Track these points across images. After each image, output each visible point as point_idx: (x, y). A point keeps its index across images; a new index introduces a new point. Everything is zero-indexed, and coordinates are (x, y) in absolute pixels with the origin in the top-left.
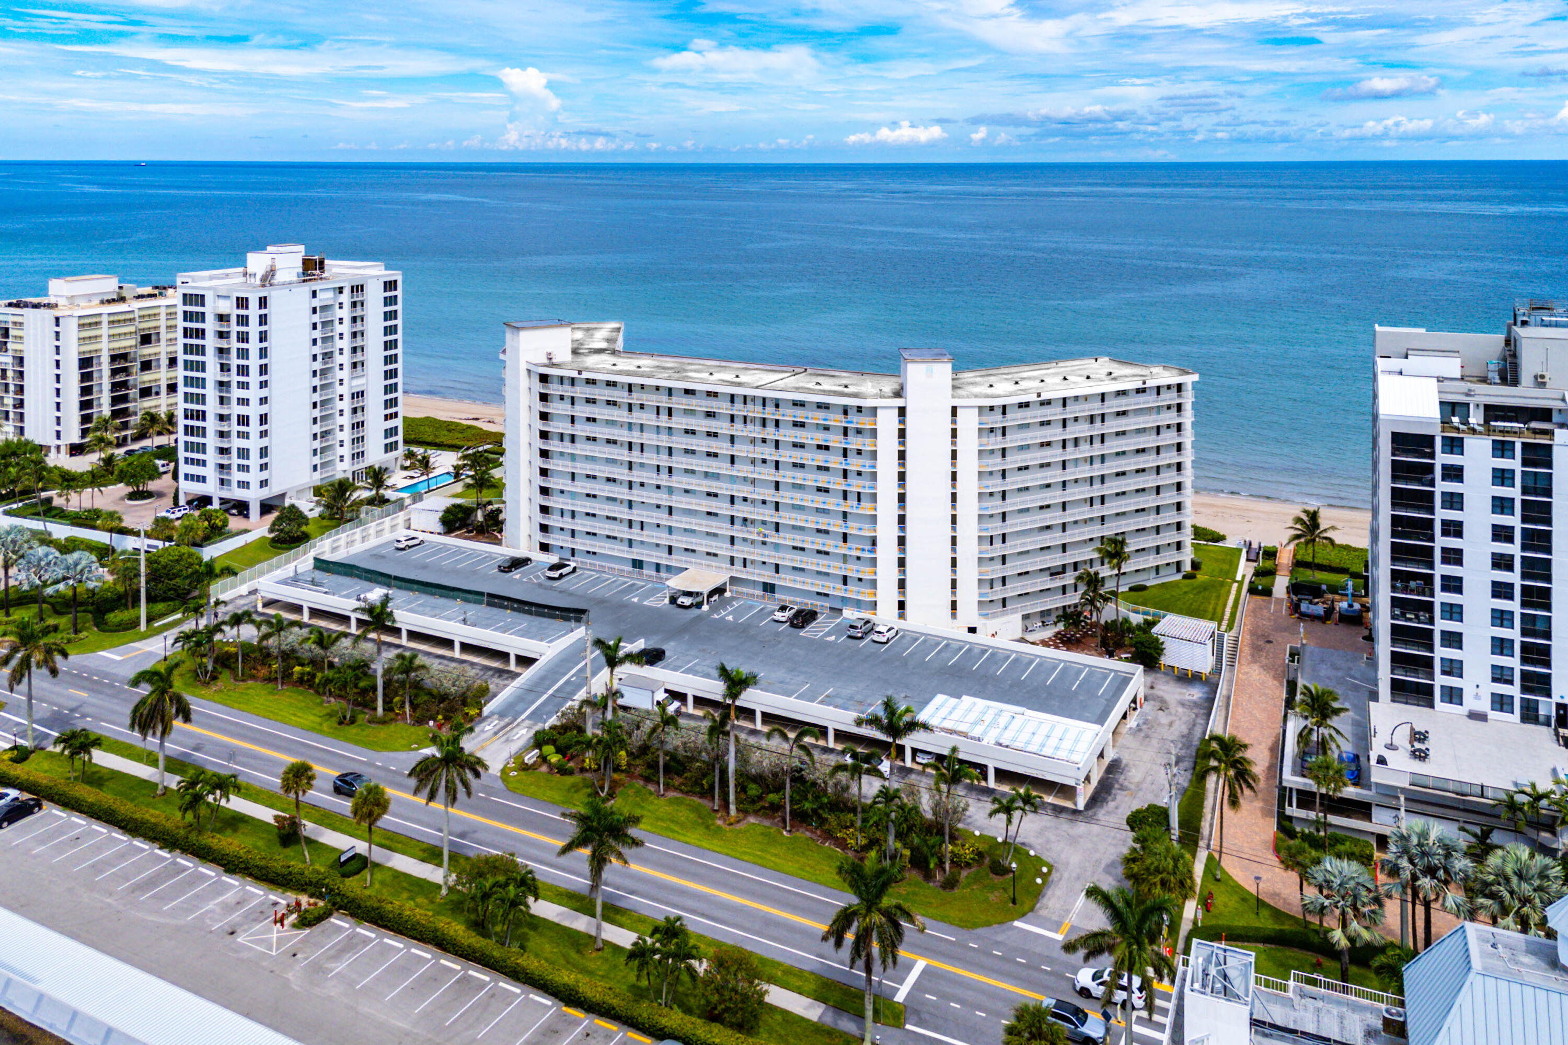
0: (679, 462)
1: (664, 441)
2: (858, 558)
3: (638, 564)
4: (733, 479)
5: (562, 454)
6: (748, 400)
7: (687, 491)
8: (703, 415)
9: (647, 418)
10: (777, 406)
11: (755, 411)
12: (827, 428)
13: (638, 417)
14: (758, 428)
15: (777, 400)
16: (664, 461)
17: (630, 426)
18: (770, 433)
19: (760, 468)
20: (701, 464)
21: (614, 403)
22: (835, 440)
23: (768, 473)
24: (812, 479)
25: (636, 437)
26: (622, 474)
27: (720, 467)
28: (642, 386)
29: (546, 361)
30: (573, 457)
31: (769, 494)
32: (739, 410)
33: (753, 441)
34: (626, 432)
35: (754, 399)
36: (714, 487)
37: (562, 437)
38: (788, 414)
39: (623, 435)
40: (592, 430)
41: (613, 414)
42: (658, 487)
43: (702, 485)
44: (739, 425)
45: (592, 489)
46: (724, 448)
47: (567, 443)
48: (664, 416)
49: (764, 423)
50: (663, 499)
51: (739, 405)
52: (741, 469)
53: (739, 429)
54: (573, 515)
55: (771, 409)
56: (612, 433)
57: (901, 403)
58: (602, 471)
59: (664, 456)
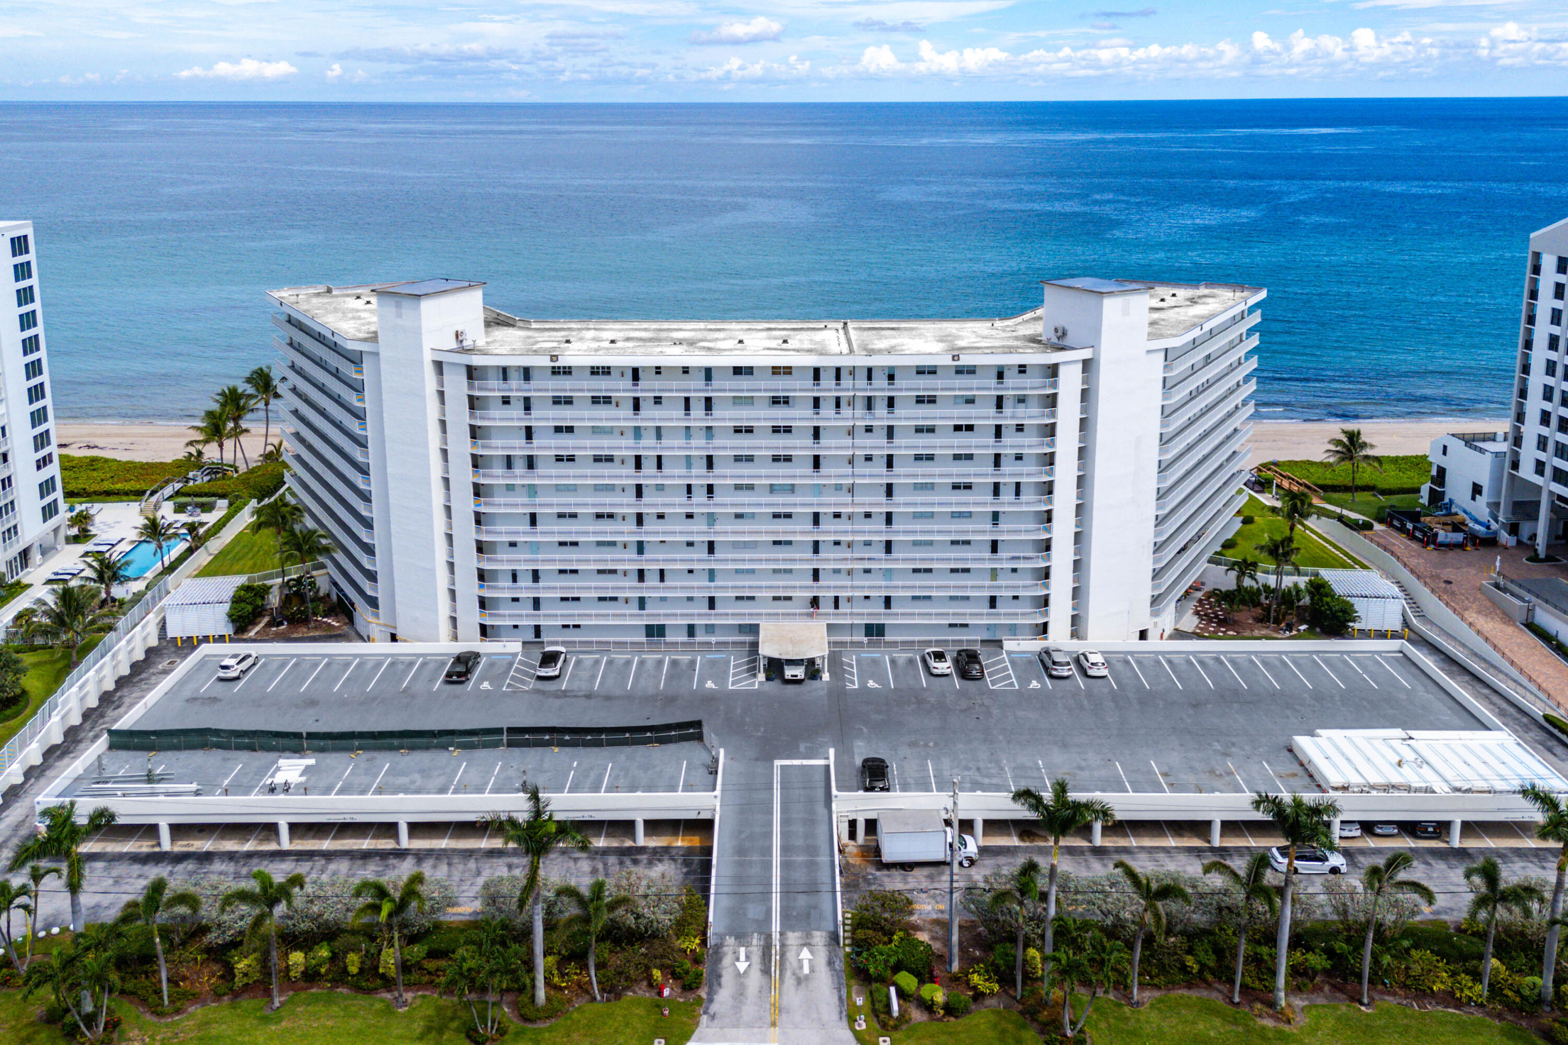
1: (699, 447)
2: (1014, 570)
3: (655, 631)
4: (816, 489)
5: (510, 488)
6: (844, 374)
7: (739, 516)
8: (767, 402)
9: (672, 417)
10: (891, 377)
11: (854, 388)
12: (970, 401)
13: (651, 417)
14: (860, 411)
15: (892, 368)
16: (699, 477)
17: (638, 432)
18: (881, 417)
19: (862, 468)
20: (763, 474)
21: (607, 400)
22: (984, 416)
23: (875, 474)
24: (944, 473)
25: (648, 447)
26: (624, 504)
27: (800, 474)
28: (658, 369)
29: (454, 345)
30: (532, 490)
31: (876, 503)
32: (827, 388)
33: (851, 432)
34: (629, 442)
35: (853, 371)
36: (782, 503)
37: (509, 462)
38: (906, 388)
39: (624, 447)
40: (566, 444)
41: (604, 416)
42: (690, 516)
43: (764, 504)
44: (827, 410)
45: (569, 532)
46: (801, 447)
47: (519, 469)
48: (698, 411)
49: (869, 403)
50: (699, 532)
51: (827, 381)
52: (831, 474)
53: (827, 417)
54: (536, 575)
55: (880, 382)
56: (605, 445)
57: (1086, 354)
58: (588, 505)
59: (700, 469)
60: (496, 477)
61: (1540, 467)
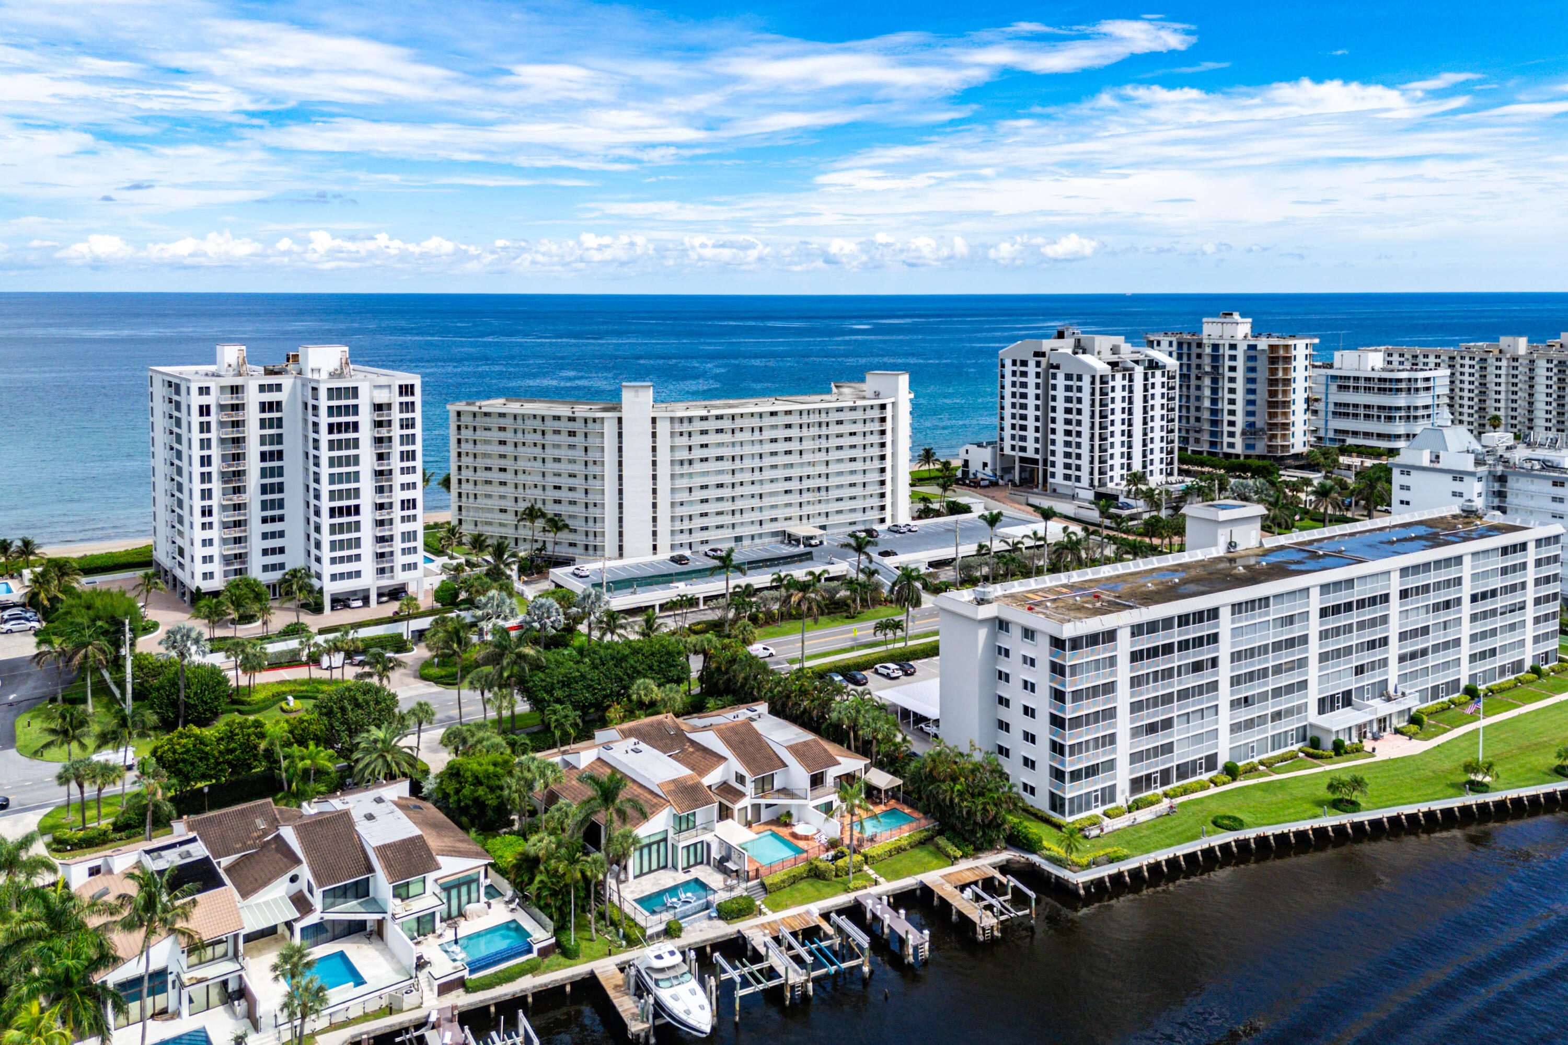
0: (768, 461)
1: (757, 449)
2: (872, 495)
3: (738, 539)
4: (802, 464)
6: (810, 412)
7: (772, 480)
8: (783, 426)
9: (746, 436)
10: (827, 413)
11: (814, 418)
12: (855, 422)
13: (739, 437)
14: (817, 428)
15: (828, 409)
16: (757, 463)
17: (733, 444)
18: (824, 431)
19: (817, 454)
20: (781, 460)
21: (722, 431)
23: (822, 456)
24: (847, 454)
25: (737, 451)
26: (727, 479)
27: (795, 459)
28: (742, 415)
30: (690, 475)
31: (823, 470)
32: (805, 419)
33: (813, 438)
34: (730, 448)
35: (814, 411)
36: (788, 472)
38: (832, 418)
39: (727, 452)
40: (705, 453)
41: (720, 438)
42: (753, 483)
43: (781, 473)
44: (805, 429)
45: (704, 494)
46: (794, 446)
47: (686, 466)
48: (757, 432)
49: (820, 424)
50: (756, 489)
51: (805, 416)
52: (807, 457)
53: (805, 432)
54: (690, 517)
55: (823, 415)
56: (720, 452)
57: (893, 400)
58: (712, 480)
59: (757, 460)
60: (678, 470)
61: (1013, 448)
